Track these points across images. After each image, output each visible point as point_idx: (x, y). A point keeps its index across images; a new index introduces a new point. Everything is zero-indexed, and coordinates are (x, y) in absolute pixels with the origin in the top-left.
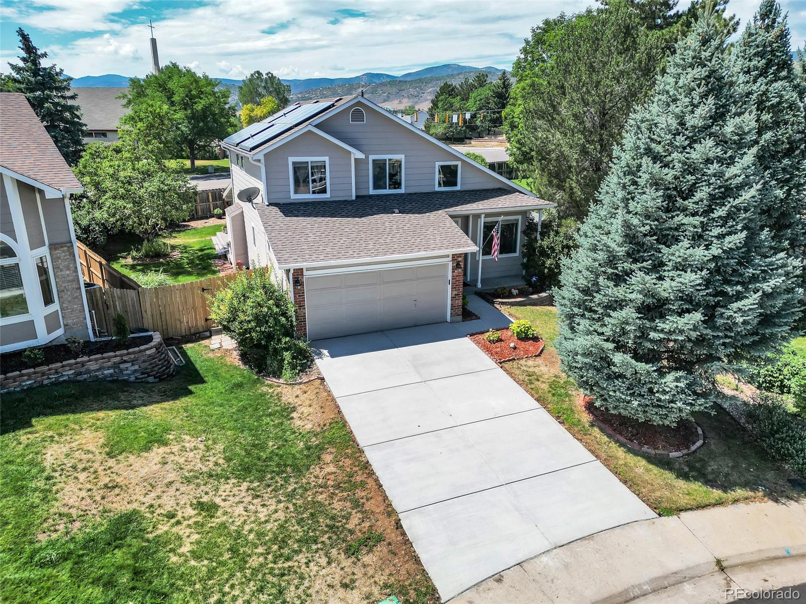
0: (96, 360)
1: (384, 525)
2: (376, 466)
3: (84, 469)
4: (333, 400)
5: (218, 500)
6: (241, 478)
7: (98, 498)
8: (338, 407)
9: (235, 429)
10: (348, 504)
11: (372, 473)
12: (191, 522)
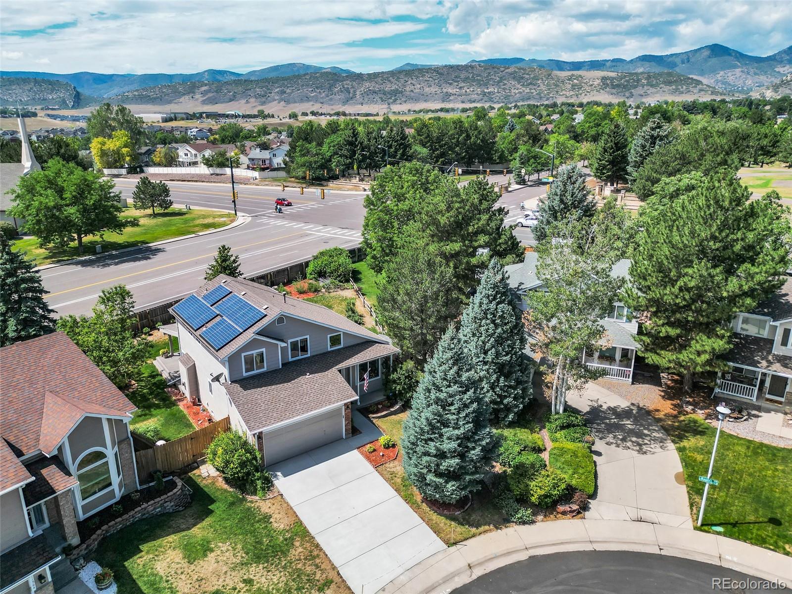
0: (152, 505)
1: (332, 575)
2: (322, 545)
3: (182, 573)
4: (291, 508)
5: (251, 577)
6: (258, 563)
7: (197, 587)
8: (295, 513)
9: (242, 534)
10: (314, 567)
11: (321, 550)
12: (244, 590)
